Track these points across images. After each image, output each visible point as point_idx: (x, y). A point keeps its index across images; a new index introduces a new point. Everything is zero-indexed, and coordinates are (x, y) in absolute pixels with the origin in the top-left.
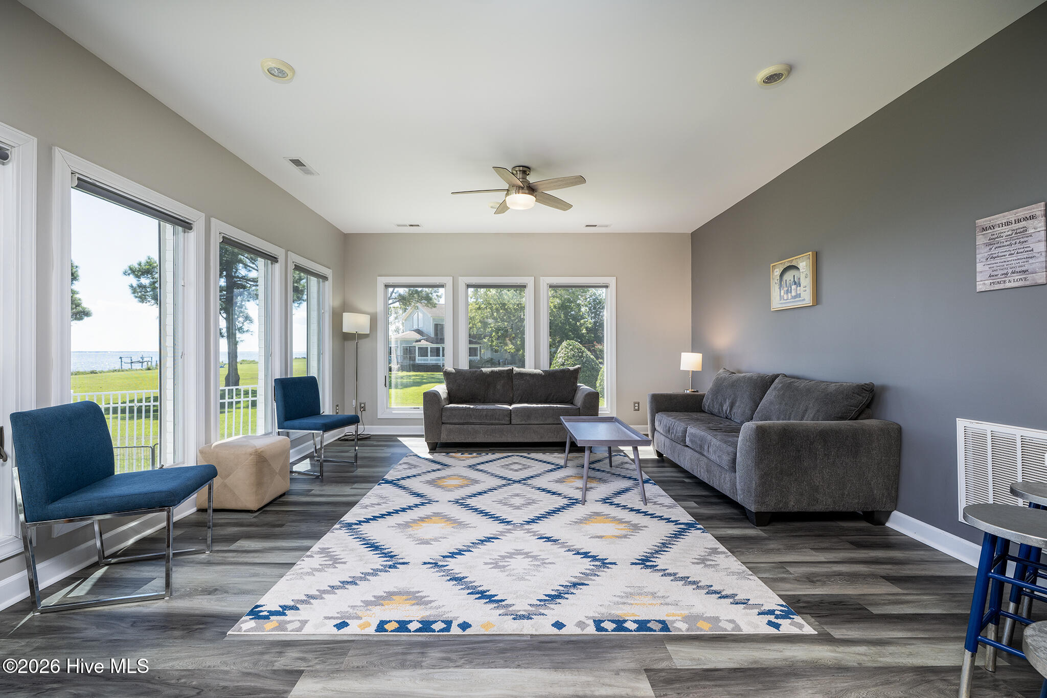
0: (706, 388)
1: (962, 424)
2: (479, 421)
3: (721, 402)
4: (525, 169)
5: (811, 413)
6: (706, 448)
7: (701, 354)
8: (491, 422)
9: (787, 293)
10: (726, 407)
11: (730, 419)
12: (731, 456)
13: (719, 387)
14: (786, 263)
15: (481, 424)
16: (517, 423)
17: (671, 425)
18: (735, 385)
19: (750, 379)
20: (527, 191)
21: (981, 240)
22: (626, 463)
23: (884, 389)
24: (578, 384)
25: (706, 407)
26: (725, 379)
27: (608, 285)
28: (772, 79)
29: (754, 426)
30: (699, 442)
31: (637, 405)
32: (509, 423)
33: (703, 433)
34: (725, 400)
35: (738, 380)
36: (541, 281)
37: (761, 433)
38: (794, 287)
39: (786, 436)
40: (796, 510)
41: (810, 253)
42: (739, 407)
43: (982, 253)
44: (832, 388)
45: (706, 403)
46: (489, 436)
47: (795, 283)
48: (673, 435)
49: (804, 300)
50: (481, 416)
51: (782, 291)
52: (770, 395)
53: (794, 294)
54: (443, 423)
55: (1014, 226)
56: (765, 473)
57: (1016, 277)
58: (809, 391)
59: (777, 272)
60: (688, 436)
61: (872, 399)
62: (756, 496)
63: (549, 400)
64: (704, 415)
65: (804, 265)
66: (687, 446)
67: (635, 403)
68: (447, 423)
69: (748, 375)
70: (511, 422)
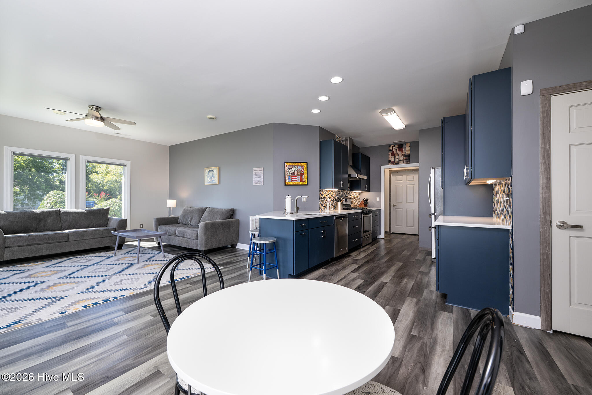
0: (179, 214)
1: (251, 217)
2: (42, 242)
3: (187, 219)
4: (98, 108)
5: (218, 218)
6: (186, 234)
7: (176, 200)
8: (52, 241)
9: (210, 179)
10: (189, 220)
11: (190, 225)
12: (196, 234)
13: (185, 214)
14: (210, 169)
15: (44, 244)
16: (74, 240)
17: (168, 229)
18: (192, 212)
19: (198, 209)
20: (100, 120)
21: (254, 173)
22: (146, 249)
23: (236, 210)
24: (109, 217)
25: (180, 222)
26: (188, 210)
27: (126, 165)
28: (211, 118)
29: (204, 223)
30: (183, 233)
31: (141, 225)
32: (67, 241)
33: (184, 229)
34: (188, 218)
35: (193, 210)
36: (80, 158)
37: (206, 225)
38: (212, 177)
39: (213, 225)
40: (215, 247)
41: (218, 167)
42: (194, 220)
43: (254, 176)
44: (224, 210)
45: (180, 220)
46: (50, 250)
47: (213, 176)
48: (169, 233)
49: (215, 182)
50: (44, 239)
51: (209, 178)
52: (205, 214)
53: (212, 180)
54: (5, 247)
55: (259, 171)
56: (207, 237)
57: (259, 183)
58: (217, 212)
59: (207, 171)
60: (177, 232)
61: (233, 213)
62: (204, 245)
63: (90, 226)
64: (179, 225)
65: (216, 170)
66: (177, 236)
67: (141, 224)
68: (11, 247)
69: (197, 208)
70: (68, 240)
